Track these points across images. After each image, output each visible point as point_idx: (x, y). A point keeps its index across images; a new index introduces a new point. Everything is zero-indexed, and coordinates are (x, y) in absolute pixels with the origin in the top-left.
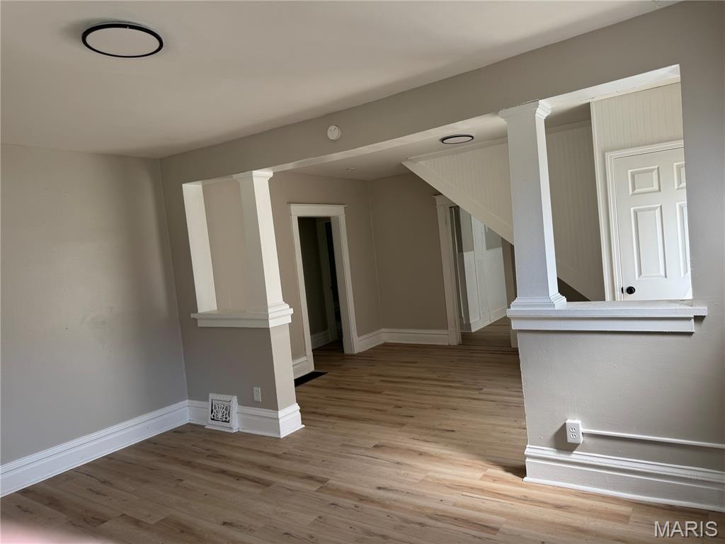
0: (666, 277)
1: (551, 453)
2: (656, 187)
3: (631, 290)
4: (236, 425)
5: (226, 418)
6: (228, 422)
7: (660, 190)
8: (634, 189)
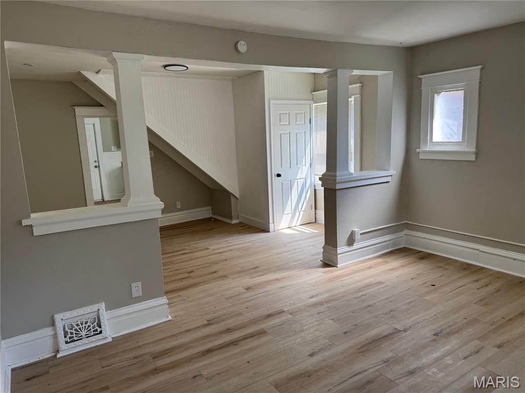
0: (290, 167)
1: (347, 249)
2: (288, 123)
3: (279, 175)
4: (110, 333)
5: (97, 330)
6: (101, 332)
7: (289, 124)
8: (280, 122)
